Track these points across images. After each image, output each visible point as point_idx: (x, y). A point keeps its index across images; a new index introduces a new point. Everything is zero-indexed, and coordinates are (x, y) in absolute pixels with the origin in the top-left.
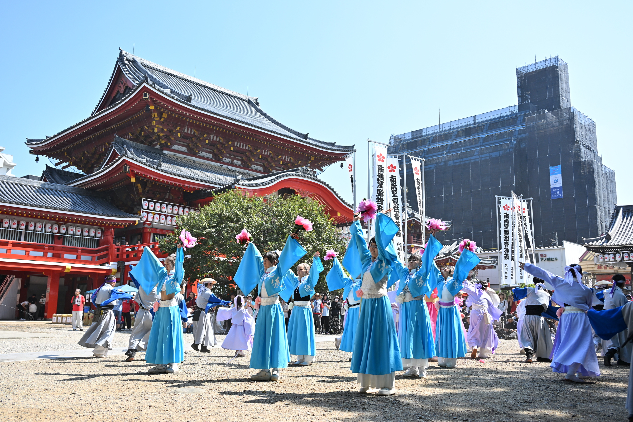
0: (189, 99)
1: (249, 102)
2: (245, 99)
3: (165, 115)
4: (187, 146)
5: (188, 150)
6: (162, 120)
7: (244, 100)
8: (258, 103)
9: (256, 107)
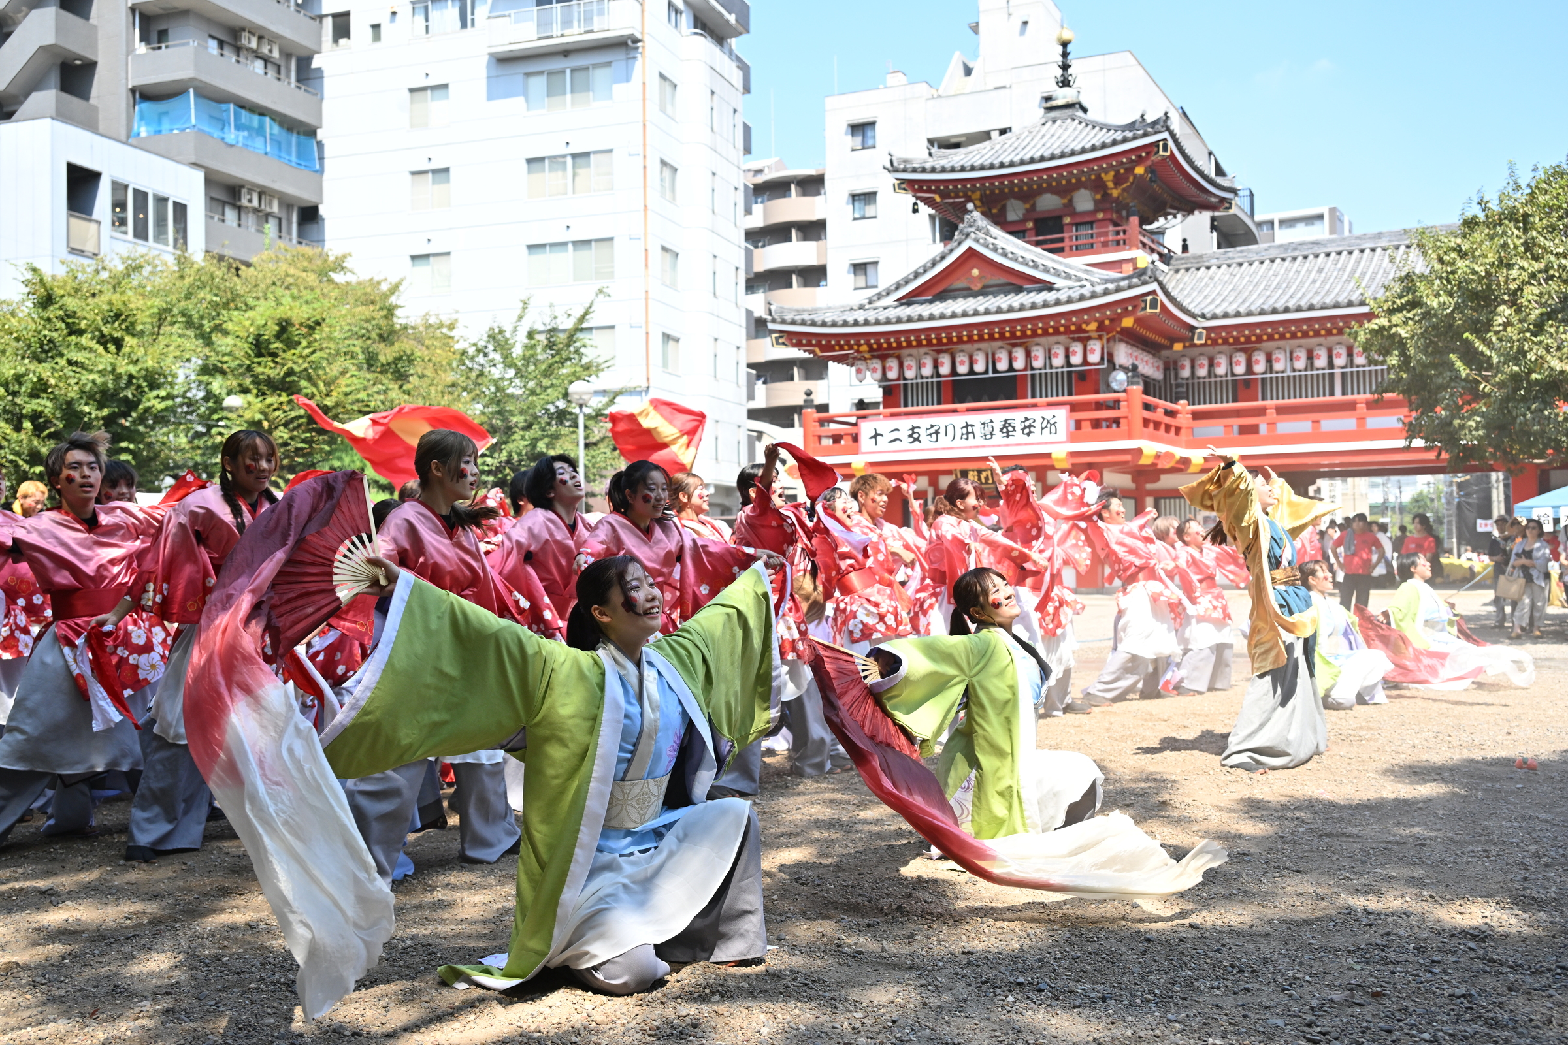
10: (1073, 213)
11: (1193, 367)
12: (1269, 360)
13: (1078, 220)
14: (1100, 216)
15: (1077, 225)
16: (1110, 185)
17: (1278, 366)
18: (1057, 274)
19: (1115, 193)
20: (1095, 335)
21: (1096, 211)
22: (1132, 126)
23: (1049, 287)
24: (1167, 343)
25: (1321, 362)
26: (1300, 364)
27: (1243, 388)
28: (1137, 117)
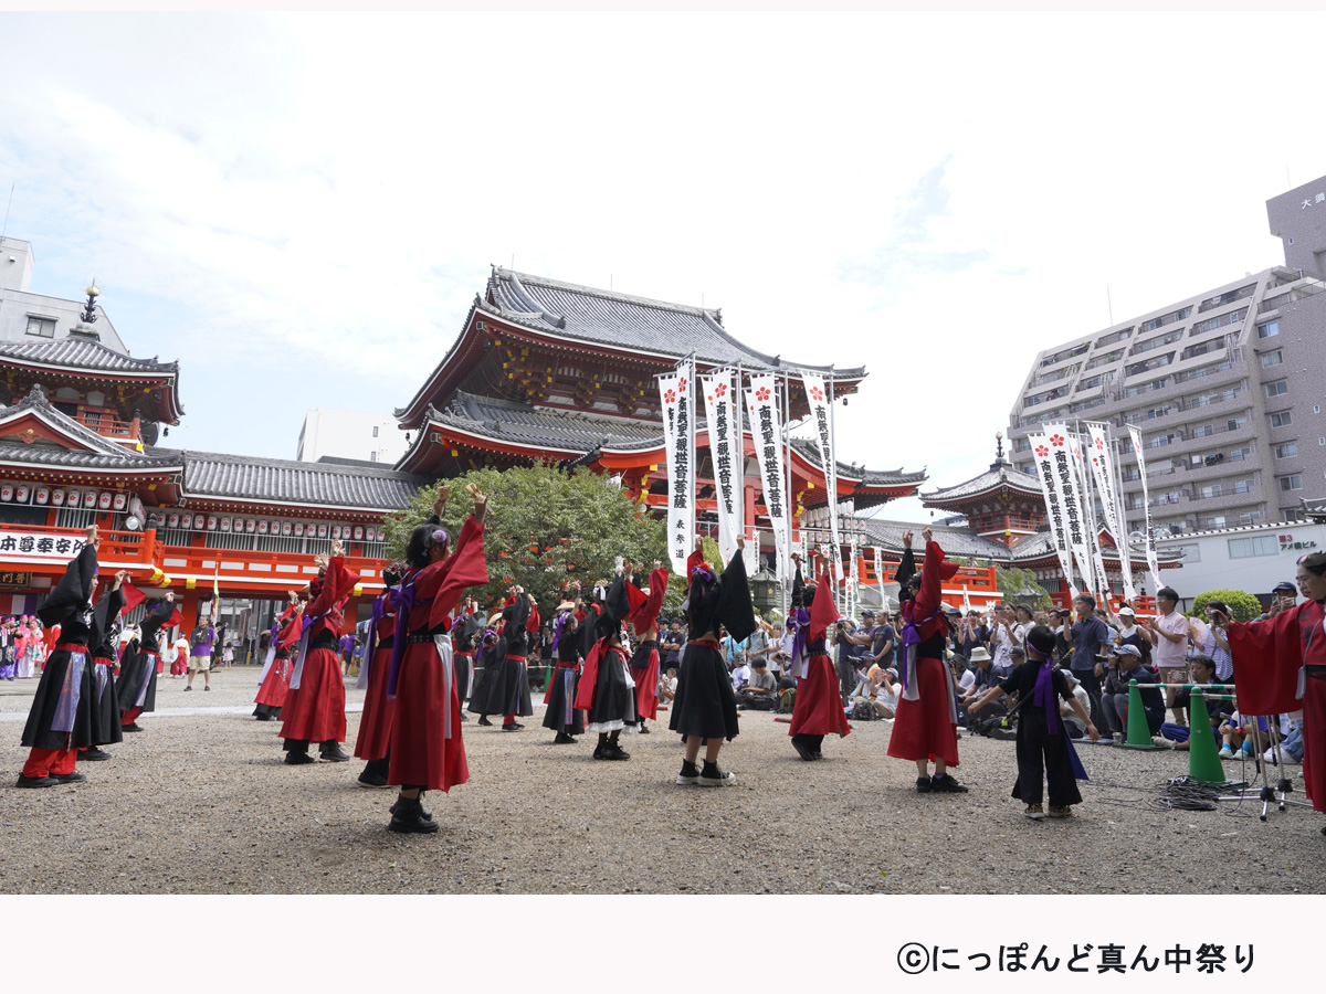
0: (561, 324)
1: (703, 317)
2: (696, 313)
3: (525, 353)
4: (573, 396)
5: (575, 401)
6: (523, 359)
7: (695, 316)
8: (718, 319)
9: (718, 328)
10: (86, 405)
11: (180, 520)
12: (219, 523)
13: (90, 410)
14: (108, 411)
15: (88, 413)
16: (121, 394)
17: (225, 528)
18: (101, 446)
19: (122, 400)
20: (121, 491)
21: (104, 407)
22: (146, 362)
23: (93, 454)
24: (156, 502)
25: (251, 529)
26: (239, 528)
27: (197, 537)
28: (152, 357)
